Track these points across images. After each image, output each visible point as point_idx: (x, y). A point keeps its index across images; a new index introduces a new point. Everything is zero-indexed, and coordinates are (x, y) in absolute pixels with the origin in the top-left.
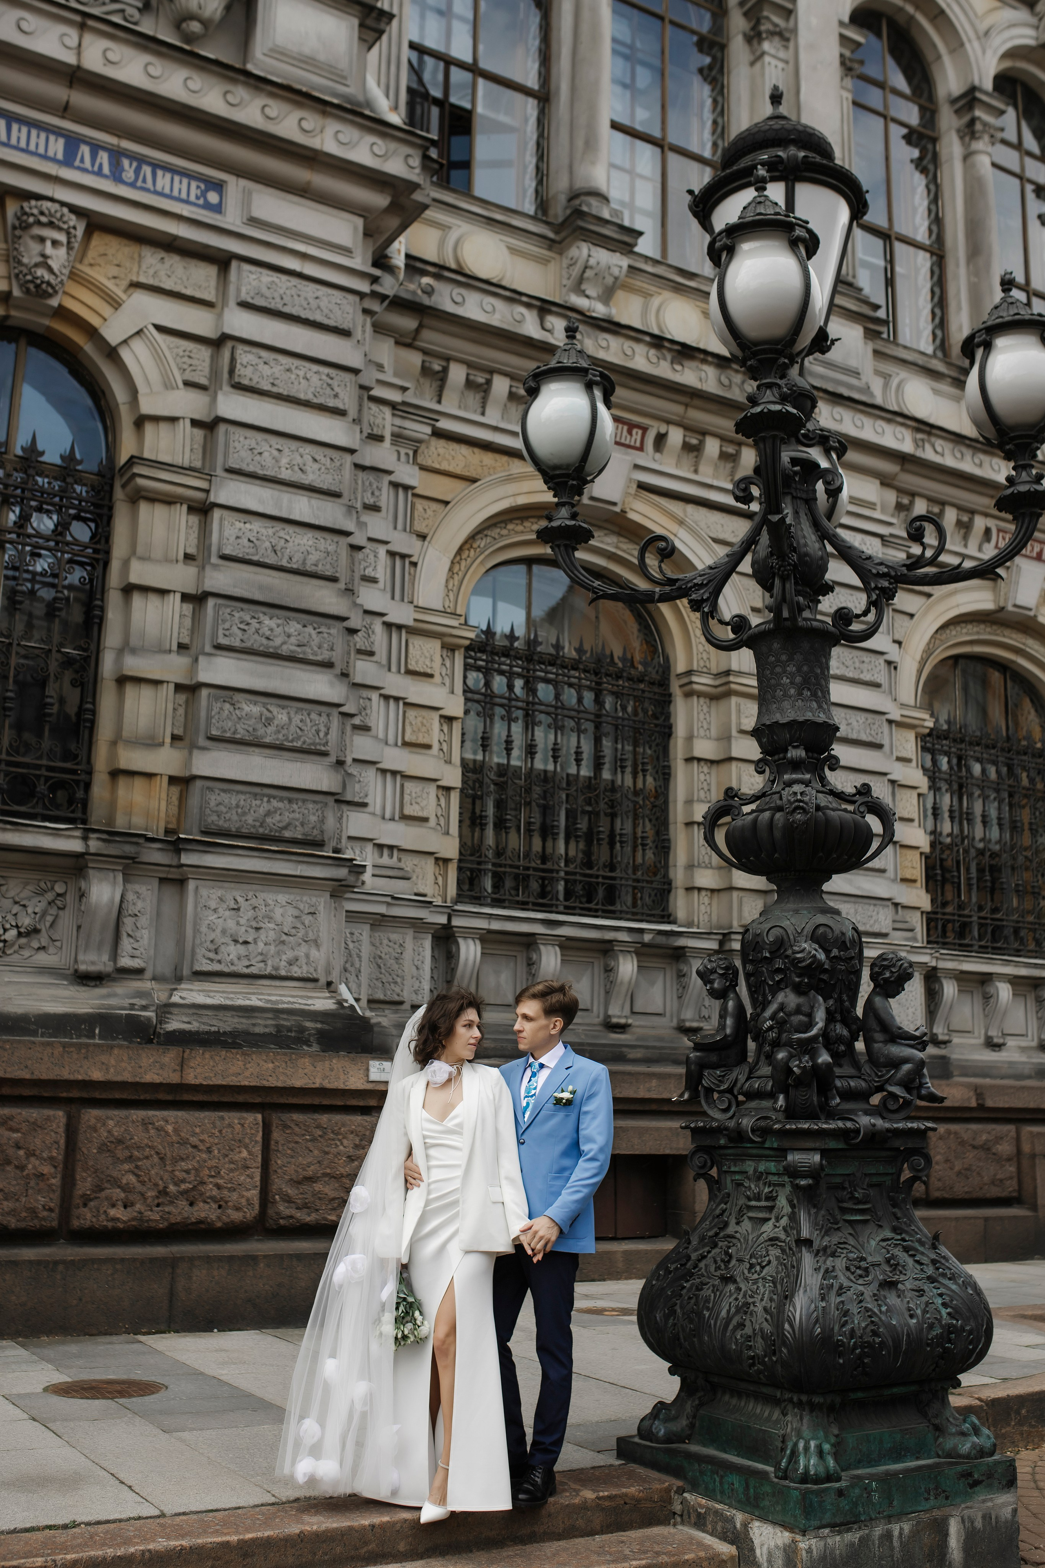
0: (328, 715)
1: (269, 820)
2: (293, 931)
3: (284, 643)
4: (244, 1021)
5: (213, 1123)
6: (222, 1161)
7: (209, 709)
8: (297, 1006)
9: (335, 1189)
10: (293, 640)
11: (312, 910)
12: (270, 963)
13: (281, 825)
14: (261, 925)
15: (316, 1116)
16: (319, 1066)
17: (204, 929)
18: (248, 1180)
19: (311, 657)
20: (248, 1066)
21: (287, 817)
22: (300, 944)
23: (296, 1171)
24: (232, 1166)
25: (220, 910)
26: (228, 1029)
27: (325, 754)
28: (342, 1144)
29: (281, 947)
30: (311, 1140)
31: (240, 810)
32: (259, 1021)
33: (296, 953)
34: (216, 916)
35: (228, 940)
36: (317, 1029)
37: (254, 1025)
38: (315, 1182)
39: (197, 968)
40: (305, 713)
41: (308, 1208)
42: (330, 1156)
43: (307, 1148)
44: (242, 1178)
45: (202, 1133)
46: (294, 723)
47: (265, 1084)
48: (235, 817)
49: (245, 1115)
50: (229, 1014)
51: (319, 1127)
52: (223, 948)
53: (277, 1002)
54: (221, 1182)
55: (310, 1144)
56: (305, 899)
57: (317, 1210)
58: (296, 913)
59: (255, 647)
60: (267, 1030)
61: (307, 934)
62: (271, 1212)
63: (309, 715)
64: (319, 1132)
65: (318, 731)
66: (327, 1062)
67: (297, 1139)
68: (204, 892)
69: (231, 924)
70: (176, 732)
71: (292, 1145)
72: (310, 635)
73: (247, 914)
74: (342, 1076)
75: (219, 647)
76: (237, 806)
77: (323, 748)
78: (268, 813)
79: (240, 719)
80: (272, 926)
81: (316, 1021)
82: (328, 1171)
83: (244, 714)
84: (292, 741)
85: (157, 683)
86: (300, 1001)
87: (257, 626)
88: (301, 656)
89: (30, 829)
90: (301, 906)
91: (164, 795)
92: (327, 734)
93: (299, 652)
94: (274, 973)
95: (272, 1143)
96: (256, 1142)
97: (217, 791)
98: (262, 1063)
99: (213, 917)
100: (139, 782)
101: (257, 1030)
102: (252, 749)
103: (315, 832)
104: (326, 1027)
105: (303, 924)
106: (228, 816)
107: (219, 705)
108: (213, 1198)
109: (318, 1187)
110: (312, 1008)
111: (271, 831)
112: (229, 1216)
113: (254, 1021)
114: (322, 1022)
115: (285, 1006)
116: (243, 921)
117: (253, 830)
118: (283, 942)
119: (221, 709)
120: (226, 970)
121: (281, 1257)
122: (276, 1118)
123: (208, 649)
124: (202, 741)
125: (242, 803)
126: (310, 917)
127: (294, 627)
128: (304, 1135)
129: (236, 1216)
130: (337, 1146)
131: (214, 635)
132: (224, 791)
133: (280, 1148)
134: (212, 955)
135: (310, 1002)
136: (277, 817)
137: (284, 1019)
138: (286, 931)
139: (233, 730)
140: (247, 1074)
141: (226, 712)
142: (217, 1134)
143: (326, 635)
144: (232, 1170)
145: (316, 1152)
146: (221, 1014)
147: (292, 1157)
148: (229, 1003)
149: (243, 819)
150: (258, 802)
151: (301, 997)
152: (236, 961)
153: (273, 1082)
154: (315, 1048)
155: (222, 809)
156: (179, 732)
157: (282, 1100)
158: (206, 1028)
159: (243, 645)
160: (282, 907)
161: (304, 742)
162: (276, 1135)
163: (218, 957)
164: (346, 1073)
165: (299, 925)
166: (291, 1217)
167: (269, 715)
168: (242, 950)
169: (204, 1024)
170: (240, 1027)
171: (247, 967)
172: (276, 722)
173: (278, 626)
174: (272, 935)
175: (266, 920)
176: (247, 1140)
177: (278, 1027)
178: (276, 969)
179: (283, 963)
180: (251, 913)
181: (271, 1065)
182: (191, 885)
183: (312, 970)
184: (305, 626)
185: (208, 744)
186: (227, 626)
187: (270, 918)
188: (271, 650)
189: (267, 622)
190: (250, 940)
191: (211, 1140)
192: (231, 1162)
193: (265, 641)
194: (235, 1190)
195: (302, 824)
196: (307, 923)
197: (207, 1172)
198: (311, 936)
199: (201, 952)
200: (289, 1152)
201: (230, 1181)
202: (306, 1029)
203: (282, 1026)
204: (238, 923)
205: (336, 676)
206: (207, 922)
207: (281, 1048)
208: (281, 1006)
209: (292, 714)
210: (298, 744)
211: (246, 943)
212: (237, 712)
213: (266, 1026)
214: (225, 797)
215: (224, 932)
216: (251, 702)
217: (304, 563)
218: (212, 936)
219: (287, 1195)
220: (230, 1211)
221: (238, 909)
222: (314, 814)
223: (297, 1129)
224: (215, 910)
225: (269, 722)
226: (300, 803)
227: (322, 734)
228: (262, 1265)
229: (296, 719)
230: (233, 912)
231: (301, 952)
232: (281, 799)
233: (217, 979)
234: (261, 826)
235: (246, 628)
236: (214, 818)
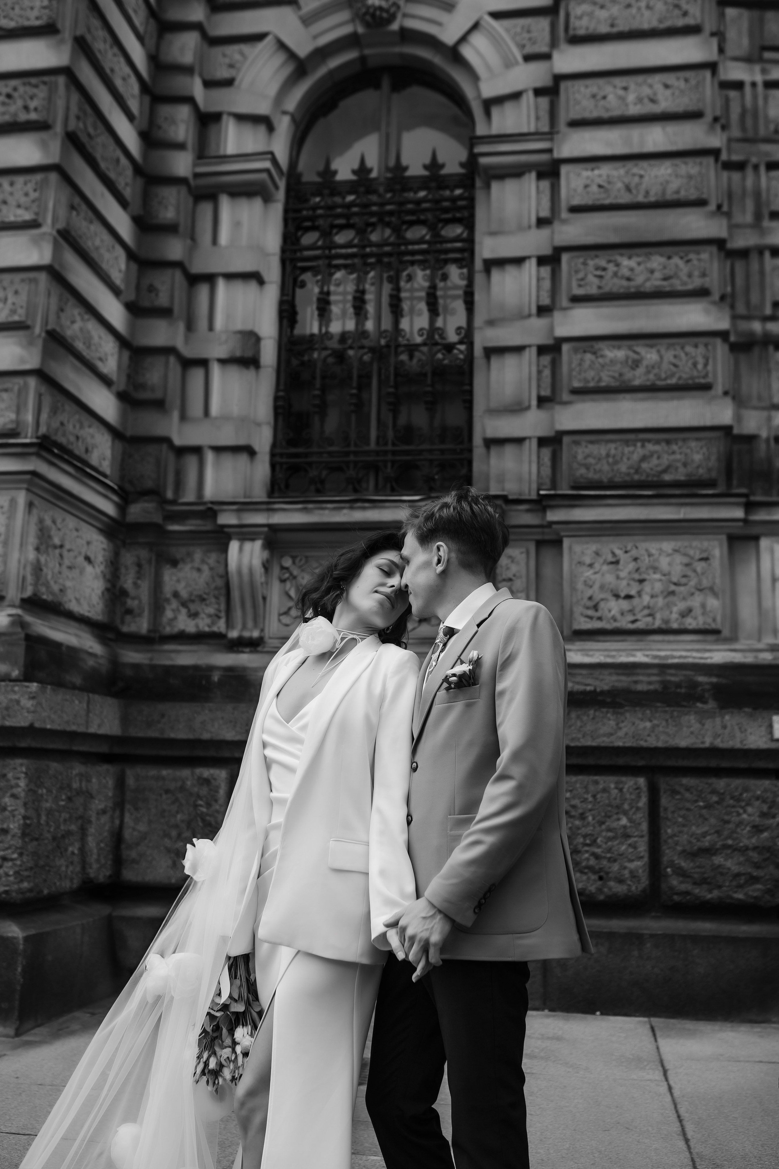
0: (706, 345)
1: (645, 466)
2: (684, 580)
3: (648, 279)
4: (623, 678)
5: (586, 787)
6: (598, 829)
7: (570, 363)
8: (690, 660)
9: (740, 864)
10: (658, 275)
11: (704, 555)
12: (658, 616)
13: (659, 469)
14: (644, 576)
15: (713, 780)
16: (708, 724)
17: (580, 586)
18: (631, 850)
19: (680, 288)
20: (622, 725)
21: (666, 460)
22: (692, 594)
23: (690, 842)
24: (610, 834)
25: (597, 566)
26: (606, 688)
27: (707, 387)
28: (745, 812)
29: (671, 598)
30: (705, 807)
31: (611, 460)
32: (641, 678)
33: (689, 603)
34: (591, 572)
35: (608, 596)
36: (711, 684)
37: (636, 682)
38: (715, 854)
39: (576, 627)
40: (678, 348)
41: (709, 883)
42: (731, 826)
43: (701, 816)
44: (623, 848)
45: (574, 798)
46: (666, 360)
47: (643, 744)
48: (606, 468)
49: (624, 779)
50: (606, 672)
51: (714, 792)
52: (602, 605)
53: (666, 657)
54: (598, 851)
55: (704, 812)
56: (695, 543)
57: (720, 887)
58: (686, 560)
59: (615, 290)
60: (652, 687)
61: (700, 582)
62: (664, 886)
63: (683, 348)
64: (715, 798)
65: (695, 365)
66: (718, 720)
67: (688, 805)
68: (578, 548)
69: (610, 578)
70: (543, 393)
71: (682, 812)
72: (677, 266)
73: (627, 568)
74: (738, 734)
75: (576, 300)
76: (608, 455)
77: (702, 381)
78: (644, 459)
79: (603, 366)
80: (657, 576)
81: (710, 675)
82: (730, 842)
83: (607, 361)
84: (665, 379)
85: (519, 349)
86: (695, 654)
87: (615, 269)
88: (668, 289)
89: (387, 504)
90: (691, 552)
91: (534, 458)
92: (706, 365)
93: (666, 286)
94: (664, 626)
95: (662, 809)
96: (638, 809)
97: (584, 444)
98: (637, 722)
99: (589, 573)
100: (509, 450)
101: (640, 687)
102: (621, 396)
103: (701, 471)
104: (723, 681)
105: (695, 571)
106: (598, 467)
107: (579, 356)
108: (591, 869)
109: (718, 860)
110: (709, 661)
111: (648, 475)
112: (610, 889)
113: (635, 678)
114: (718, 676)
115: (676, 661)
116: (623, 574)
117: (627, 478)
118: (673, 593)
119: (582, 360)
120: (609, 626)
121: (671, 938)
122: (664, 783)
123: (565, 303)
124: (566, 396)
125: (613, 452)
126: (703, 564)
127: (657, 261)
128: (696, 801)
129: (620, 889)
130: (739, 814)
131: (570, 288)
132: (592, 442)
133: (670, 816)
134: (590, 613)
135: (707, 655)
136: (654, 461)
137: (672, 675)
138: (675, 580)
139: (597, 379)
140: (621, 734)
141: (587, 364)
142: (590, 799)
143: (695, 262)
144: (610, 839)
145: (713, 821)
146: (597, 673)
147: (684, 826)
148: (609, 660)
149: (615, 468)
150: (631, 449)
151: (698, 651)
152: (618, 616)
153: (652, 742)
154: (711, 705)
155: (591, 461)
156: (546, 392)
157: (670, 763)
158: (581, 688)
159: (601, 291)
160: (669, 555)
161: (680, 378)
162: (664, 801)
163: (598, 614)
164: (742, 730)
165: (690, 573)
166: (687, 893)
167: (636, 357)
168: (625, 605)
169: (578, 683)
170: (619, 685)
171: (634, 622)
172: (645, 363)
173: (639, 264)
174: (658, 586)
175: (651, 571)
176: (626, 806)
177: (665, 684)
178: (667, 622)
179: (674, 616)
180: (632, 566)
181: (648, 724)
182: (566, 542)
183: (709, 620)
184: (669, 258)
185: (573, 397)
186: (581, 275)
187: (655, 569)
188: (633, 290)
189: (625, 262)
190: (633, 592)
191: (584, 806)
192: (609, 830)
193: (625, 283)
194: (615, 861)
195: (685, 465)
196: (699, 569)
197: (581, 840)
198: (705, 583)
199: (578, 610)
200: (680, 820)
201: (609, 850)
202: (700, 684)
203: (670, 682)
204: (618, 578)
205: (714, 303)
206: (582, 579)
207: (669, 705)
208: (670, 661)
209: (663, 351)
210: (673, 381)
211: (628, 597)
212: (601, 360)
213: (650, 683)
214: (594, 449)
215: (602, 587)
216: (614, 347)
217: (664, 192)
218: (589, 592)
219: (680, 868)
220: (612, 884)
221: (617, 562)
222: (698, 452)
223: (687, 795)
224: (591, 566)
225: (636, 364)
226: (680, 443)
227: (700, 367)
228: (648, 945)
229: (669, 356)
230: (612, 567)
231: (696, 602)
232: (658, 442)
233: (601, 638)
234: (637, 471)
235: (603, 273)
236: (583, 471)
